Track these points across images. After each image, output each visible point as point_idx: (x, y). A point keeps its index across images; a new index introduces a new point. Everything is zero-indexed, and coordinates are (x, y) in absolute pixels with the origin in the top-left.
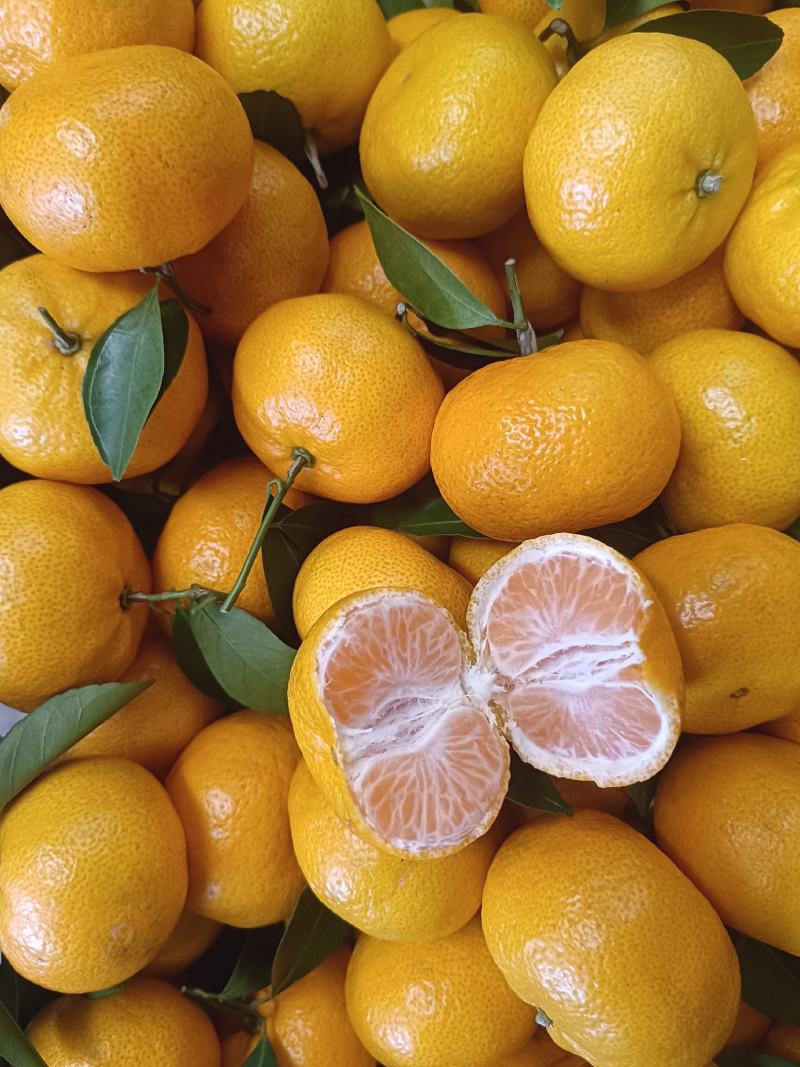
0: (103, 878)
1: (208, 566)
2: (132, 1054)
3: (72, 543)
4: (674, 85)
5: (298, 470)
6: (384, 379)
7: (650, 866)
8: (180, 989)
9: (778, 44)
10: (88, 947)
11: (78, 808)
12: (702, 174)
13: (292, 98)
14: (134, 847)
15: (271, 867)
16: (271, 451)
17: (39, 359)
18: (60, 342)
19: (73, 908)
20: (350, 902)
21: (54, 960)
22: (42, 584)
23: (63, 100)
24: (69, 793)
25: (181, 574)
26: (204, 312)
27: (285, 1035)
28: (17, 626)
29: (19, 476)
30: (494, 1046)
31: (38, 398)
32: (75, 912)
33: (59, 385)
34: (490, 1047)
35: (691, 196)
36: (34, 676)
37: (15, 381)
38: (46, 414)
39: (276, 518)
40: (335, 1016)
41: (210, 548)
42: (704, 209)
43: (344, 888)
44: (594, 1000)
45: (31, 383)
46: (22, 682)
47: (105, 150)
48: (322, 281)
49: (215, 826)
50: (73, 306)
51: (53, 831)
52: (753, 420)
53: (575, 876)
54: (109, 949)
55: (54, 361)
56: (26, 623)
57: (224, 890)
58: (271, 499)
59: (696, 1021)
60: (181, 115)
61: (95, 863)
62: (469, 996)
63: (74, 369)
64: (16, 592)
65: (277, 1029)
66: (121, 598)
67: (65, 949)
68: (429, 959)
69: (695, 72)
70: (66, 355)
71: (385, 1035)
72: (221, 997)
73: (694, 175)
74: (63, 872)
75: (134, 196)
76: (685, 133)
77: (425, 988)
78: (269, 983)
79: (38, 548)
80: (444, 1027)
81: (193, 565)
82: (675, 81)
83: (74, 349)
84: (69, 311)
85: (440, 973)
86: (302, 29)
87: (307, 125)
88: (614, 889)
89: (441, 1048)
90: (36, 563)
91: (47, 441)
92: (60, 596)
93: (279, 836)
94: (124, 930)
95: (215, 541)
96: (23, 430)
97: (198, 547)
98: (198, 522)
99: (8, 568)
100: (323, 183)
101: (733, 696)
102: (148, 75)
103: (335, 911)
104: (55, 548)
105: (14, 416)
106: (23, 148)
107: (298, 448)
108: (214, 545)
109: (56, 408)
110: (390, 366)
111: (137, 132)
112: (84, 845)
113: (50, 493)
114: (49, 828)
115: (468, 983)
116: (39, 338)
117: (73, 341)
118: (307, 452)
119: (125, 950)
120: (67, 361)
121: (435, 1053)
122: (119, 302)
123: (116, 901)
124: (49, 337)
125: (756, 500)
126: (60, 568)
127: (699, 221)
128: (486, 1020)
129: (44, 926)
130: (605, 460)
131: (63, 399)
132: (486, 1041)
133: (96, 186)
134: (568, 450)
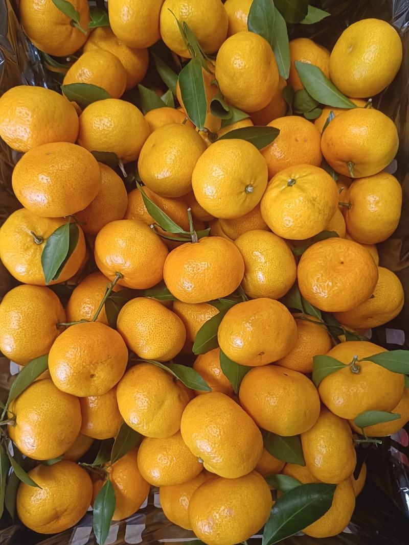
0: (54, 416)
1: (87, 313)
2: (63, 484)
3: (41, 307)
4: (236, 161)
5: (117, 280)
6: (147, 251)
7: (231, 408)
8: (78, 463)
9: (278, 134)
10: (49, 440)
11: (44, 394)
12: (247, 186)
13: (114, 151)
14: (64, 406)
15: (111, 416)
16: (108, 273)
17: (29, 246)
18: (36, 240)
19: (44, 427)
20: (138, 424)
21: (38, 446)
22: (32, 322)
23: (40, 169)
24: (40, 390)
25: (77, 316)
26: (84, 225)
27: (115, 479)
28: (23, 336)
29: (20, 283)
30: (187, 473)
31: (29, 259)
32: (45, 428)
33: (36, 254)
34: (186, 474)
35: (244, 194)
36: (29, 353)
37: (21, 254)
38: (32, 265)
39: (110, 295)
40: (134, 471)
41: (87, 307)
42: (249, 196)
43: (136, 419)
44: (213, 450)
45: (26, 254)
46: (24, 355)
47: (55, 186)
48: (125, 214)
49: (91, 403)
50: (40, 227)
51: (36, 402)
52: (267, 263)
53: (207, 413)
54: (57, 441)
55: (34, 247)
56: (27, 335)
57: (94, 425)
58: (108, 289)
59: (245, 455)
60: (79, 173)
61: (51, 411)
62: (178, 456)
63: (41, 249)
64: (23, 325)
65: (113, 477)
66: (57, 325)
67: (42, 441)
68: (165, 445)
69: (243, 156)
70: (38, 244)
71: (150, 472)
72: (93, 465)
73: (244, 187)
74: (40, 415)
75: (64, 199)
76: (240, 176)
77: (163, 454)
78: (110, 460)
79: (30, 309)
80: (170, 467)
81: (81, 313)
82: (236, 159)
83: (41, 242)
84: (39, 229)
85: (169, 449)
86: (117, 130)
87: (119, 157)
88: (219, 416)
89: (169, 474)
90: (29, 315)
91: (32, 273)
92: (38, 325)
93: (113, 405)
94: (62, 434)
95: (89, 304)
96: (23, 270)
97: (83, 306)
98: (83, 297)
99: (20, 317)
100: (125, 175)
101: (259, 354)
102: (68, 160)
103: (133, 428)
104: (36, 309)
105: (21, 265)
106: (27, 183)
107: (118, 272)
108: (88, 305)
109: (35, 262)
110: (149, 246)
111: (64, 180)
112: (47, 405)
113: (32, 289)
114: (35, 401)
115: (178, 452)
116: (29, 239)
117: (41, 239)
118: (121, 274)
119: (62, 441)
120: (38, 246)
121: (167, 476)
122: (56, 226)
123: (58, 424)
124: (32, 238)
125: (270, 288)
126: (37, 316)
127: (248, 200)
128: (184, 464)
129: (34, 434)
130: (216, 279)
131: (37, 259)
132: (184, 471)
133: (52, 196)
134: (205, 276)
